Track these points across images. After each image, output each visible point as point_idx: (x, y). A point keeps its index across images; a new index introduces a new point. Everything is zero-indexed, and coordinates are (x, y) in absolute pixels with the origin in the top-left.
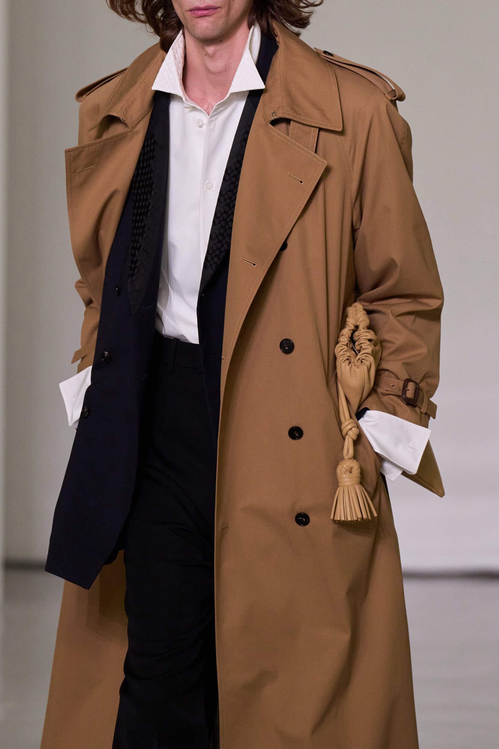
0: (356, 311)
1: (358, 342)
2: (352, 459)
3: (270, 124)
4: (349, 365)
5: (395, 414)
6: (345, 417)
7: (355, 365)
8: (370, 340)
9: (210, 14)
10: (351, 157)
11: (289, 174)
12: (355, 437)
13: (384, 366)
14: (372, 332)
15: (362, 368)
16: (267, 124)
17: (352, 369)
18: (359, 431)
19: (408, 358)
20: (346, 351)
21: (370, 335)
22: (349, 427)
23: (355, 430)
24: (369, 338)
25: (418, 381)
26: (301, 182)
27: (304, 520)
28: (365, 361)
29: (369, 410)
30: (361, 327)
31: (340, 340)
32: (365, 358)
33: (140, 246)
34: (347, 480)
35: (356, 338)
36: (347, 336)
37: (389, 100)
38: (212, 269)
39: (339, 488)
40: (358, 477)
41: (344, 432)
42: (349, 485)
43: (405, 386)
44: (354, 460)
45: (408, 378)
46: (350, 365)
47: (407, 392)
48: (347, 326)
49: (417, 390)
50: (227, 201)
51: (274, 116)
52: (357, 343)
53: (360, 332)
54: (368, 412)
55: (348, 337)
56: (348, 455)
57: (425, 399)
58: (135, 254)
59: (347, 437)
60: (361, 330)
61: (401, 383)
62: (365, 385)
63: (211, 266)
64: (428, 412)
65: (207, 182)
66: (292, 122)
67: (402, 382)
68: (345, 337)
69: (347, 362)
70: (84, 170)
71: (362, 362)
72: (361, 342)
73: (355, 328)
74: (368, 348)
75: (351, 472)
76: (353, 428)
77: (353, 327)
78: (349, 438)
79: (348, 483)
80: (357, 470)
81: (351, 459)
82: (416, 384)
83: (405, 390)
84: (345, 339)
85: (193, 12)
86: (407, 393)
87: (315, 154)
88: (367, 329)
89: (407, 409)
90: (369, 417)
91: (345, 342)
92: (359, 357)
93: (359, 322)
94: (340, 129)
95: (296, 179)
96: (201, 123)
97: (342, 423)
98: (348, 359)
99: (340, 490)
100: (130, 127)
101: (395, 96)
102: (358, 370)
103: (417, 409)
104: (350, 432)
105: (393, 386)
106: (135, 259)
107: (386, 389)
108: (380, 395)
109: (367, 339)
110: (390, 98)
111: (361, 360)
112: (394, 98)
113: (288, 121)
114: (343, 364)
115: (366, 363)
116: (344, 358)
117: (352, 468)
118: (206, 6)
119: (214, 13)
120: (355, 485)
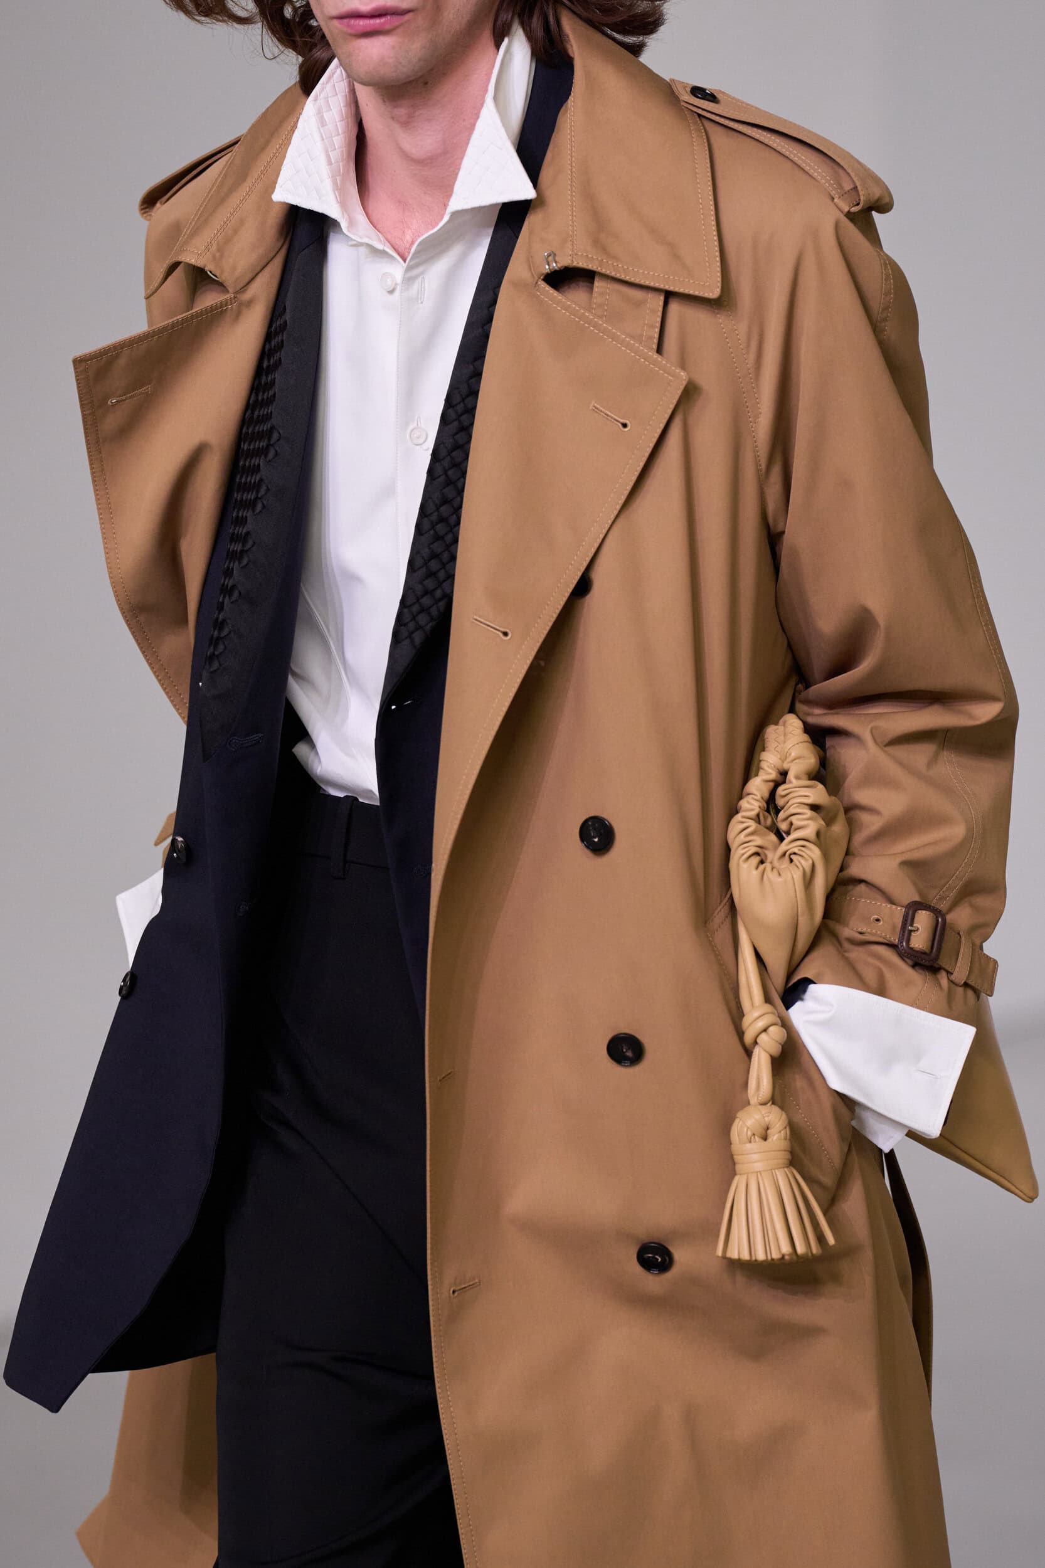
0: (785, 735)
1: (784, 812)
2: (769, 1104)
3: (543, 282)
4: (757, 868)
5: (881, 991)
6: (751, 999)
7: (773, 868)
8: (815, 808)
9: (388, 27)
10: (752, 357)
11: (594, 406)
12: (776, 1050)
13: (856, 869)
14: (820, 786)
15: (789, 875)
16: (537, 283)
17: (765, 876)
18: (787, 1033)
19: (918, 848)
20: (752, 834)
21: (817, 793)
22: (761, 1024)
23: (776, 1032)
24: (809, 801)
25: (943, 906)
26: (625, 425)
27: (660, 1260)
28: (800, 858)
29: (815, 983)
30: (791, 776)
31: (741, 807)
32: (799, 850)
33: (234, 586)
34: (755, 1157)
35: (780, 802)
36: (759, 797)
37: (842, 212)
38: (412, 642)
39: (737, 1178)
40: (785, 1151)
41: (748, 1038)
42: (760, 1172)
43: (908, 920)
44: (773, 1106)
45: (917, 898)
46: (762, 867)
47: (913, 934)
48: (761, 772)
49: (940, 931)
50: (450, 473)
51: (550, 263)
52: (782, 815)
53: (790, 786)
54: (812, 987)
55: (762, 798)
56: (758, 1096)
57: (962, 950)
58: (221, 607)
59: (757, 1053)
60: (790, 782)
61: (899, 913)
62: (800, 919)
63: (411, 634)
64: (969, 982)
65: (411, 427)
66: (597, 279)
67: (901, 910)
68: (753, 798)
69: (755, 860)
70: (126, 399)
71: (791, 861)
72: (792, 810)
73: (779, 775)
74: (808, 825)
75: (765, 1138)
76: (771, 1028)
77: (773, 775)
78: (762, 1051)
79: (758, 1166)
80: (780, 1132)
81: (764, 1104)
82: (937, 912)
83: (907, 932)
84: (752, 804)
85: (346, 21)
86: (912, 938)
87: (656, 356)
88: (806, 780)
89: (916, 977)
90: (817, 999)
91: (752, 810)
92: (783, 847)
93: (788, 763)
94: (716, 292)
95: (612, 418)
96: (389, 282)
97: (745, 1012)
98: (757, 854)
99: (739, 1182)
100: (231, 290)
101: (858, 204)
102: (780, 880)
103: (943, 976)
104: (763, 1038)
105: (878, 920)
106: (221, 617)
107: (860, 930)
108: (846, 945)
109: (807, 805)
110: (846, 209)
111: (790, 854)
112: (855, 209)
113: (586, 276)
114: (744, 866)
115: (800, 862)
116: (749, 850)
117: (768, 1129)
118: (376, 9)
119: (397, 23)
120: (776, 1171)
